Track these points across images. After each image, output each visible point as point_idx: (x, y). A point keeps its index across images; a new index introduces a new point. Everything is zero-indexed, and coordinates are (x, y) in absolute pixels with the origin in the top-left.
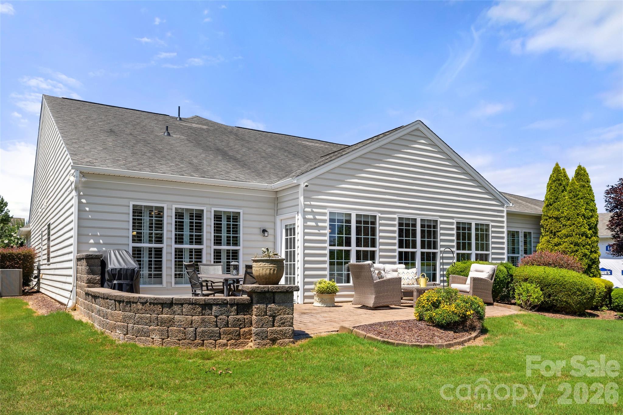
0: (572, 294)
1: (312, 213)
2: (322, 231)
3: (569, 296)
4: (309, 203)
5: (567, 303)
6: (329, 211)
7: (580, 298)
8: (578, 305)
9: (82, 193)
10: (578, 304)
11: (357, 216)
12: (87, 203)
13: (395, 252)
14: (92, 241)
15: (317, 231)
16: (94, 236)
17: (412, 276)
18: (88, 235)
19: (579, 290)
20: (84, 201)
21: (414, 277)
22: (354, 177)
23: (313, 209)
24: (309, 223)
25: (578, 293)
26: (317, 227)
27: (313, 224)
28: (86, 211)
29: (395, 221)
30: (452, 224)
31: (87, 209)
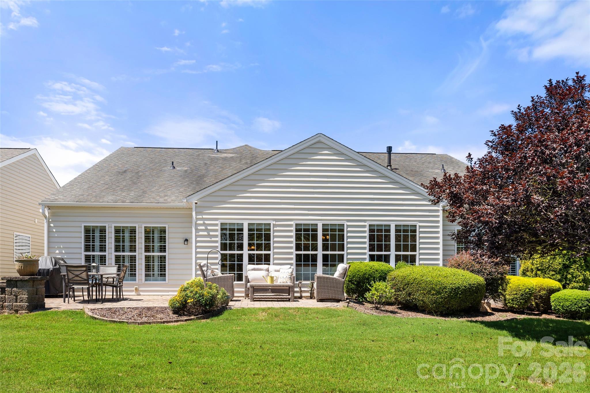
0: (427, 294)
1: (204, 224)
2: (213, 239)
3: (424, 295)
4: (201, 217)
5: (424, 302)
6: (220, 222)
7: (435, 298)
8: (434, 305)
9: (50, 220)
10: (434, 303)
11: (249, 224)
12: (54, 226)
13: (292, 255)
14: (57, 252)
15: (209, 239)
16: (59, 248)
17: (287, 275)
18: (55, 248)
19: (433, 289)
20: (52, 225)
21: (287, 276)
22: (246, 192)
23: (205, 222)
24: (201, 233)
25: (433, 292)
26: (209, 236)
27: (206, 233)
28: (53, 232)
29: (292, 227)
30: (364, 226)
31: (54, 230)
